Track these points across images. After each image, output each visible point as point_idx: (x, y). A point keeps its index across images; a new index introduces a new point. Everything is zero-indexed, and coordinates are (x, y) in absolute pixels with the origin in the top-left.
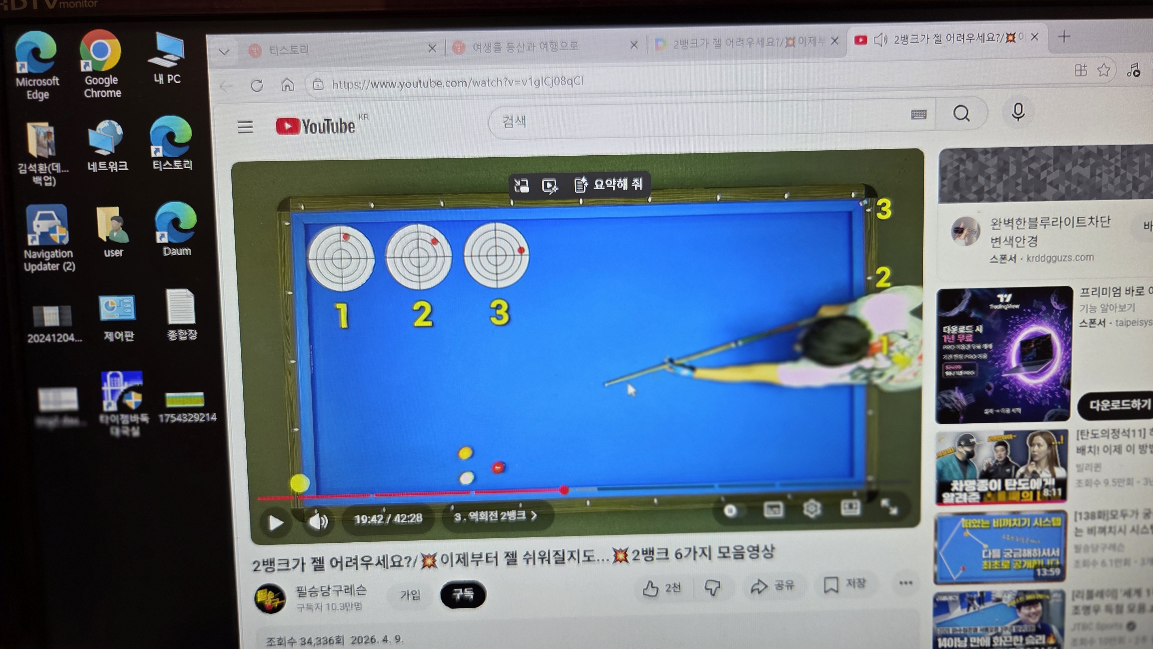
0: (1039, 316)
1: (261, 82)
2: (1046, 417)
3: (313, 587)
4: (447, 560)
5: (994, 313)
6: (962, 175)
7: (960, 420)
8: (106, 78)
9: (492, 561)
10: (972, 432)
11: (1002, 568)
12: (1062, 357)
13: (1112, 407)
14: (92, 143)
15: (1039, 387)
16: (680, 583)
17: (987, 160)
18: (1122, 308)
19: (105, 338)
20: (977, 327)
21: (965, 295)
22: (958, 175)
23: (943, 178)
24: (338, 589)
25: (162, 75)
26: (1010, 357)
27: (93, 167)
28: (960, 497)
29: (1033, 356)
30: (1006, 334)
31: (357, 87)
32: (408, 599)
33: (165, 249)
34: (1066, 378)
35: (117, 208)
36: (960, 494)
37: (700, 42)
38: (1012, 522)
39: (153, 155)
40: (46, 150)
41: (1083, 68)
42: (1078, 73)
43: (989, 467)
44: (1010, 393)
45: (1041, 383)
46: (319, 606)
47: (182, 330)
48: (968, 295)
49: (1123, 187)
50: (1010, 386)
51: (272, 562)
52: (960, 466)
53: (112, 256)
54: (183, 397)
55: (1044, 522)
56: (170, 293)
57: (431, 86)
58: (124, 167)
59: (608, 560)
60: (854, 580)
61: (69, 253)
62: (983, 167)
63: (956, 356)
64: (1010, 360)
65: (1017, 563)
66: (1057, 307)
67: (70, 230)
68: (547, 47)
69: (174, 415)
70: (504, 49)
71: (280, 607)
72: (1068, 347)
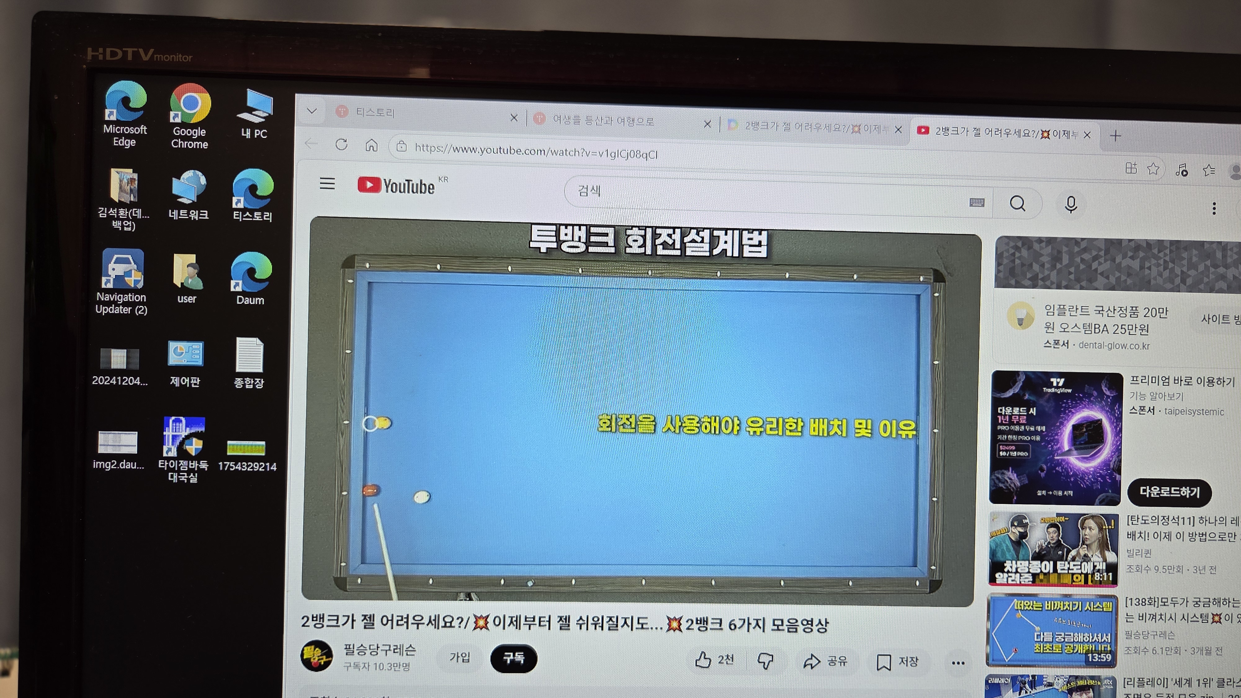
0: (1090, 401)
1: (346, 141)
2: (1097, 501)
3: (362, 645)
4: (500, 621)
5: (1047, 396)
6: (1017, 262)
7: (1014, 500)
8: (195, 130)
9: (545, 625)
10: (1025, 513)
11: (1054, 652)
12: (1113, 443)
13: (1161, 493)
14: (175, 191)
15: (1092, 471)
16: (733, 655)
17: (1041, 248)
18: (1171, 397)
19: (171, 383)
20: (1031, 409)
21: (1020, 378)
22: (1013, 261)
23: (999, 264)
24: (387, 648)
25: (250, 130)
26: (1063, 439)
27: (174, 215)
28: (1013, 578)
29: (1085, 439)
30: (1059, 417)
31: (439, 150)
32: (457, 662)
33: (238, 297)
34: (1116, 462)
35: (195, 255)
36: (1013, 575)
37: (770, 125)
38: (1064, 605)
39: (234, 206)
40: (129, 196)
41: (1133, 166)
42: (1129, 170)
43: (1041, 549)
44: (1062, 475)
45: (1092, 467)
46: (367, 666)
47: (248, 379)
48: (1022, 378)
49: (1172, 281)
50: (1062, 469)
51: (322, 618)
52: (1013, 546)
53: (185, 302)
54: (244, 445)
55: (1095, 607)
56: (241, 342)
57: (511, 153)
58: (205, 216)
59: (661, 628)
60: (907, 657)
61: (142, 298)
62: (1037, 256)
63: (1009, 436)
64: (1062, 443)
65: (1068, 647)
66: (1108, 393)
67: (145, 275)
68: (624, 122)
69: (234, 463)
70: (583, 121)
71: (327, 664)
72: (1118, 433)
